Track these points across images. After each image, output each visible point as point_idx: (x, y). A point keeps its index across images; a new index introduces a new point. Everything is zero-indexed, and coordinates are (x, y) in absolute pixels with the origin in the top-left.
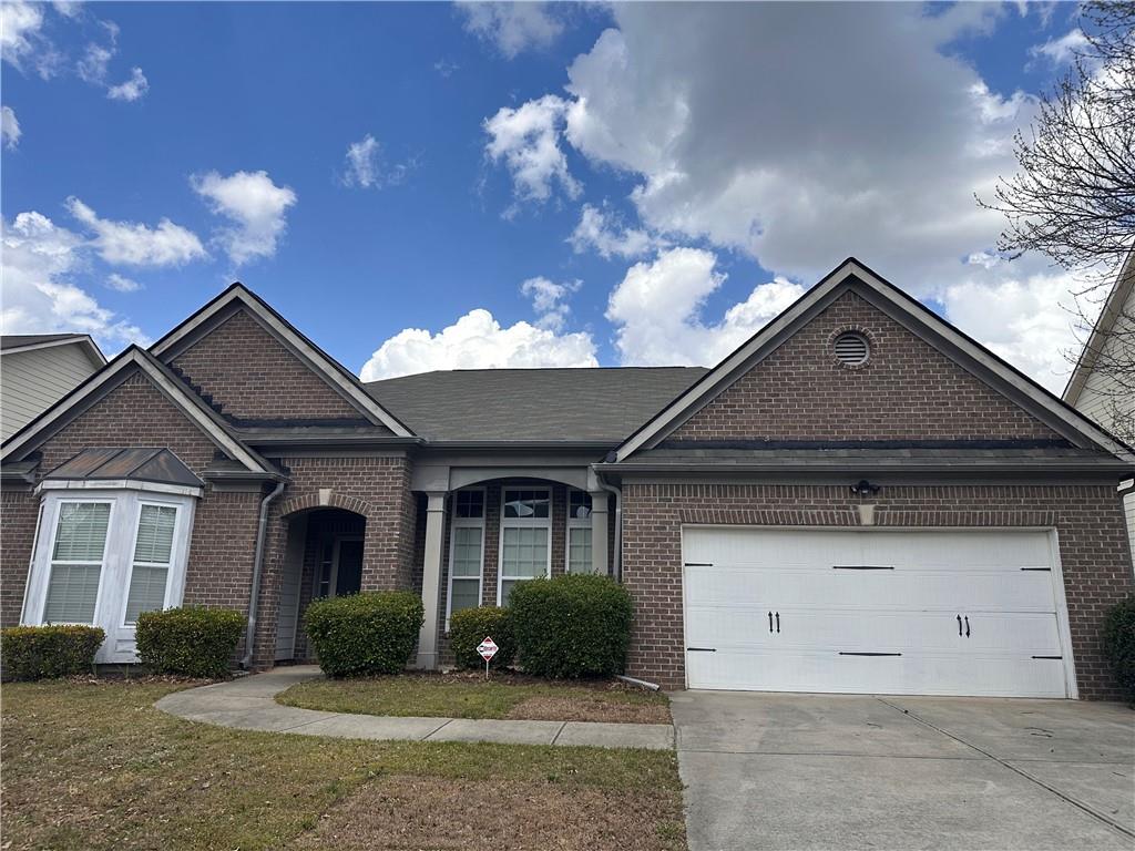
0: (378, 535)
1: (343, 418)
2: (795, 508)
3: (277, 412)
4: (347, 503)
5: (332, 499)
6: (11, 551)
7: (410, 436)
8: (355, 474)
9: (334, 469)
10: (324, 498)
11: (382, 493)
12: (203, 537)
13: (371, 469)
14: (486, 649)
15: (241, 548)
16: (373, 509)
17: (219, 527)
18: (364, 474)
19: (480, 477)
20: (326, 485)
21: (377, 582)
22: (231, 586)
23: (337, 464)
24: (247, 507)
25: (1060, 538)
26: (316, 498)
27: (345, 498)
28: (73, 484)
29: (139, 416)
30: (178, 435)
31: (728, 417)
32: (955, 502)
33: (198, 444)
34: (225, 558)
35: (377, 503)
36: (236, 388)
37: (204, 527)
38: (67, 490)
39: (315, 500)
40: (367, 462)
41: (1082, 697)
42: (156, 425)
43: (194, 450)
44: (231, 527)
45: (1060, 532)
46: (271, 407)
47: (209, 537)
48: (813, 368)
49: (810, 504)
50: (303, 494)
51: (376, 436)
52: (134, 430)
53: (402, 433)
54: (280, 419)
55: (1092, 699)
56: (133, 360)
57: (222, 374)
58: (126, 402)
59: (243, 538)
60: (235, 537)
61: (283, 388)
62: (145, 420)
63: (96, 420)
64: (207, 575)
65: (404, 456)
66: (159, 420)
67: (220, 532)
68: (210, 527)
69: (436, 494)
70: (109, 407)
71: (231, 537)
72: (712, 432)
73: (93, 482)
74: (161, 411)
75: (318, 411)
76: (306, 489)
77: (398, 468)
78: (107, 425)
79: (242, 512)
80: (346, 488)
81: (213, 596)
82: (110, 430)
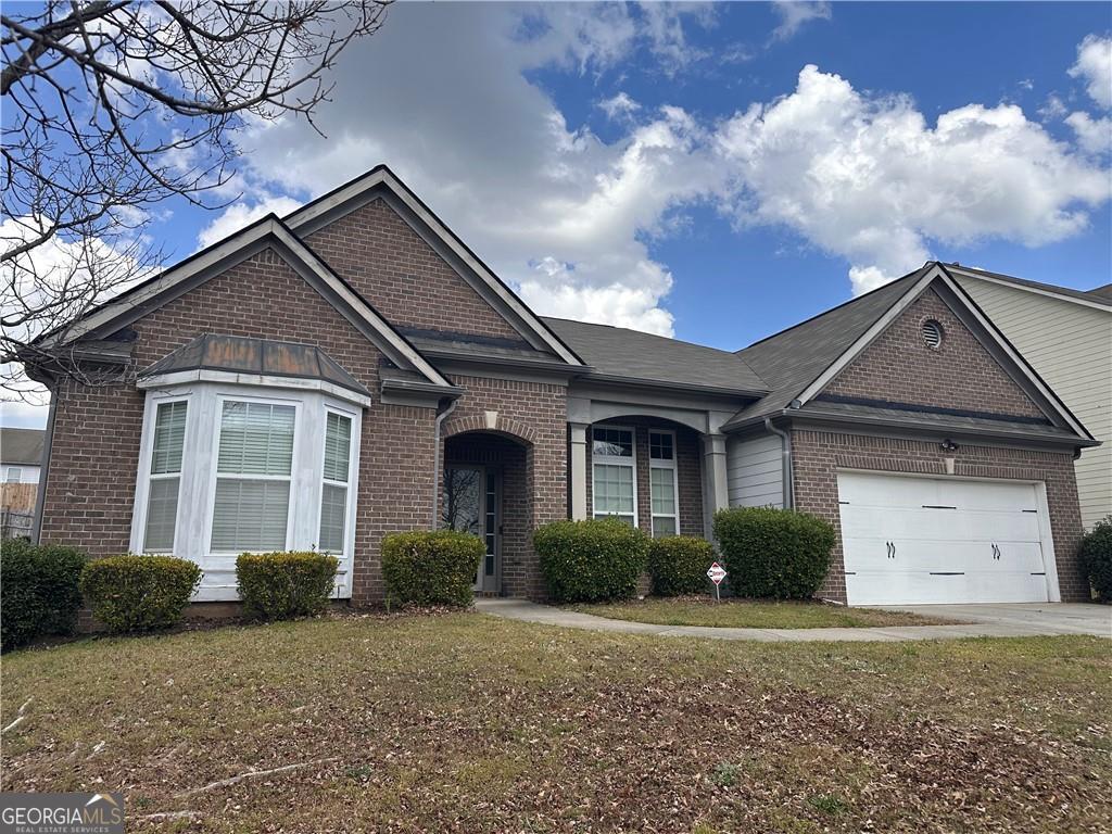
0: (546, 463)
1: (503, 338)
2: (908, 458)
3: (431, 322)
4: (513, 427)
5: (499, 422)
6: (98, 459)
7: (579, 364)
8: (519, 398)
9: (498, 391)
10: (491, 420)
11: (547, 421)
12: (374, 454)
13: (535, 394)
14: (715, 574)
15: (420, 468)
16: (540, 436)
17: (392, 444)
18: (528, 399)
19: (613, 412)
20: (492, 408)
21: (550, 511)
22: (412, 510)
23: (501, 386)
24: (423, 423)
25: (1047, 489)
26: (483, 420)
27: (511, 423)
28: (244, 379)
29: (276, 303)
30: (331, 333)
31: (862, 378)
32: (996, 460)
33: (357, 347)
34: (401, 479)
35: (543, 431)
36: (381, 288)
37: (374, 443)
38: (237, 385)
39: (481, 421)
40: (531, 386)
41: (1063, 601)
42: (299, 317)
43: (353, 353)
44: (407, 445)
45: (1047, 485)
46: (424, 315)
47: (381, 455)
48: (912, 346)
49: (918, 455)
50: (467, 415)
51: (543, 360)
52: (270, 319)
53: (572, 361)
54: (434, 330)
55: (1069, 602)
56: (272, 233)
57: (361, 269)
58: (255, 283)
59: (421, 457)
60: (412, 456)
61: (435, 296)
62: (284, 309)
63: (213, 300)
64: (382, 497)
65: (567, 384)
66: (303, 312)
67: (394, 450)
68: (381, 443)
69: (580, 425)
70: (231, 285)
71: (408, 456)
72: (853, 392)
73: (274, 378)
74: (304, 301)
75: (476, 327)
76: (470, 409)
77: (561, 397)
78: (232, 308)
79: (417, 429)
80: (511, 412)
81: (390, 521)
82: (235, 315)
